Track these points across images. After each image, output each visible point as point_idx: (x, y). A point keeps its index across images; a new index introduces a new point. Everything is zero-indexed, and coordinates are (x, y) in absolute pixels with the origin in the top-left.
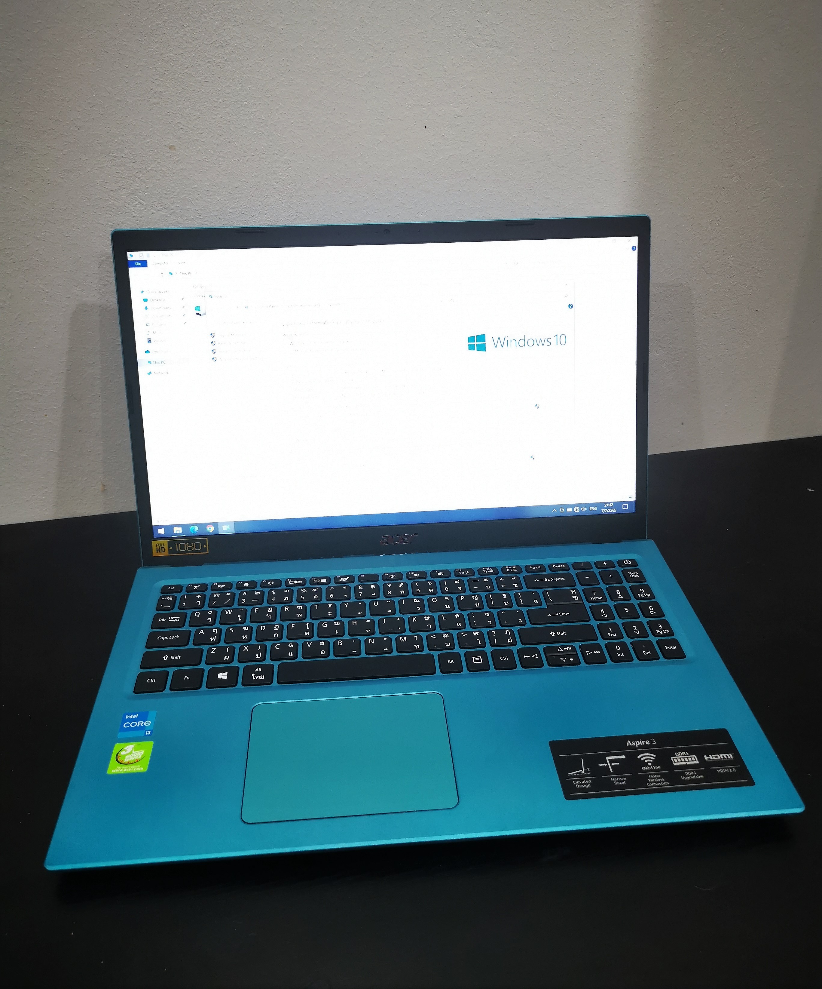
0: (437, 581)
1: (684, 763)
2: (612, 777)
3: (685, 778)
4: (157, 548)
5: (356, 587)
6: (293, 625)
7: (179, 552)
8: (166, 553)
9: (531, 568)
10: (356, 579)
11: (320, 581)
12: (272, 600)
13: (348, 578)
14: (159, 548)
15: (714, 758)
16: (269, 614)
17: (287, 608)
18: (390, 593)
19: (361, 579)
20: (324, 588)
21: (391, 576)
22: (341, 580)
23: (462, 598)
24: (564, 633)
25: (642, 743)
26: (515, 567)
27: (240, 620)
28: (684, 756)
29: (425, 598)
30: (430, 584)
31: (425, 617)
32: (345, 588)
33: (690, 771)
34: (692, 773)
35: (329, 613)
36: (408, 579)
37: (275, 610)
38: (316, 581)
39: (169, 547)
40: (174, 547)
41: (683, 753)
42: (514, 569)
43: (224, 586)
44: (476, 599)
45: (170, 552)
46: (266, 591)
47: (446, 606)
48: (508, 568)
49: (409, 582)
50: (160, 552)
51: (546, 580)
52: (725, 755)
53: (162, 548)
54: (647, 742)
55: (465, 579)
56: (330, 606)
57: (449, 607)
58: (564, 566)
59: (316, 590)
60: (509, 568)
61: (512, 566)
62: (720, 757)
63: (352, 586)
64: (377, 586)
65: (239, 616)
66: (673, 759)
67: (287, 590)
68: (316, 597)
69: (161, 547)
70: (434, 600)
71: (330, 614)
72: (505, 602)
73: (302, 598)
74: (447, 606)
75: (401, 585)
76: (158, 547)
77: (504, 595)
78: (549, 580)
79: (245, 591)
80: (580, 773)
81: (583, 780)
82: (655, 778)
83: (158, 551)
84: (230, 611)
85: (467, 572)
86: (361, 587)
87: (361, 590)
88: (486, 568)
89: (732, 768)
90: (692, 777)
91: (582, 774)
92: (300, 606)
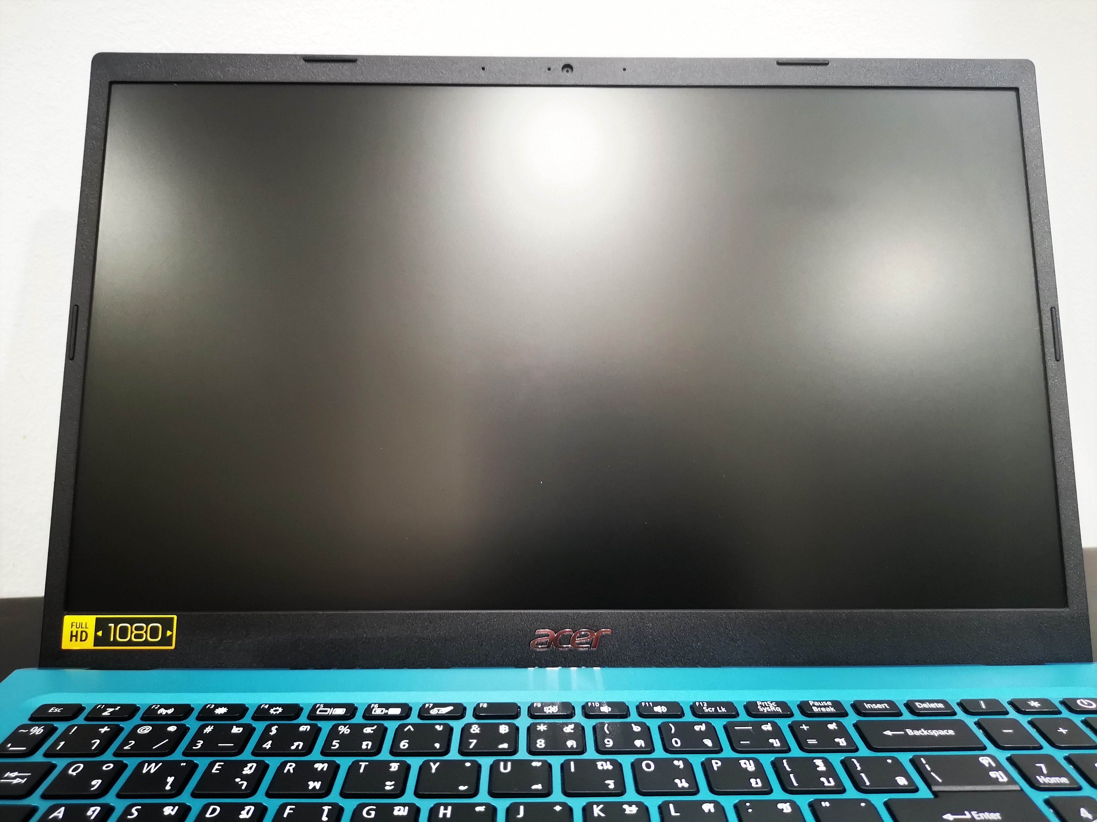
0: (654, 724)
4: (72, 632)
5: (465, 730)
6: (291, 809)
7: (116, 643)
8: (89, 645)
9: (868, 706)
10: (469, 712)
11: (386, 711)
12: (264, 746)
13: (451, 708)
14: (77, 632)
16: (244, 778)
17: (291, 766)
18: (541, 745)
19: (478, 713)
20: (392, 726)
21: (548, 708)
22: (434, 712)
23: (716, 765)
26: (829, 703)
27: (168, 788)
29: (626, 761)
30: (637, 729)
31: (625, 806)
32: (439, 728)
35: (388, 783)
36: (587, 716)
37: (262, 769)
38: (378, 711)
39: (97, 630)
40: (107, 632)
42: (828, 706)
43: (170, 711)
44: (751, 767)
45: (97, 641)
46: (260, 726)
47: (677, 781)
48: (814, 705)
49: (589, 724)
50: (76, 640)
51: (910, 732)
53: (82, 632)
55: (719, 724)
56: (394, 767)
57: (686, 785)
58: (941, 706)
59: (372, 730)
60: (816, 704)
61: (823, 701)
63: (457, 726)
64: (515, 730)
65: (170, 780)
67: (305, 727)
68: (367, 745)
69: (80, 630)
70: (648, 766)
71: (390, 786)
72: (823, 779)
73: (335, 746)
74: (681, 782)
75: (569, 729)
76: (74, 628)
77: (818, 762)
78: (917, 733)
79: (211, 725)
83: (74, 638)
84: (155, 767)
85: (721, 709)
86: (475, 729)
87: (474, 736)
88: (762, 702)
92: (323, 762)
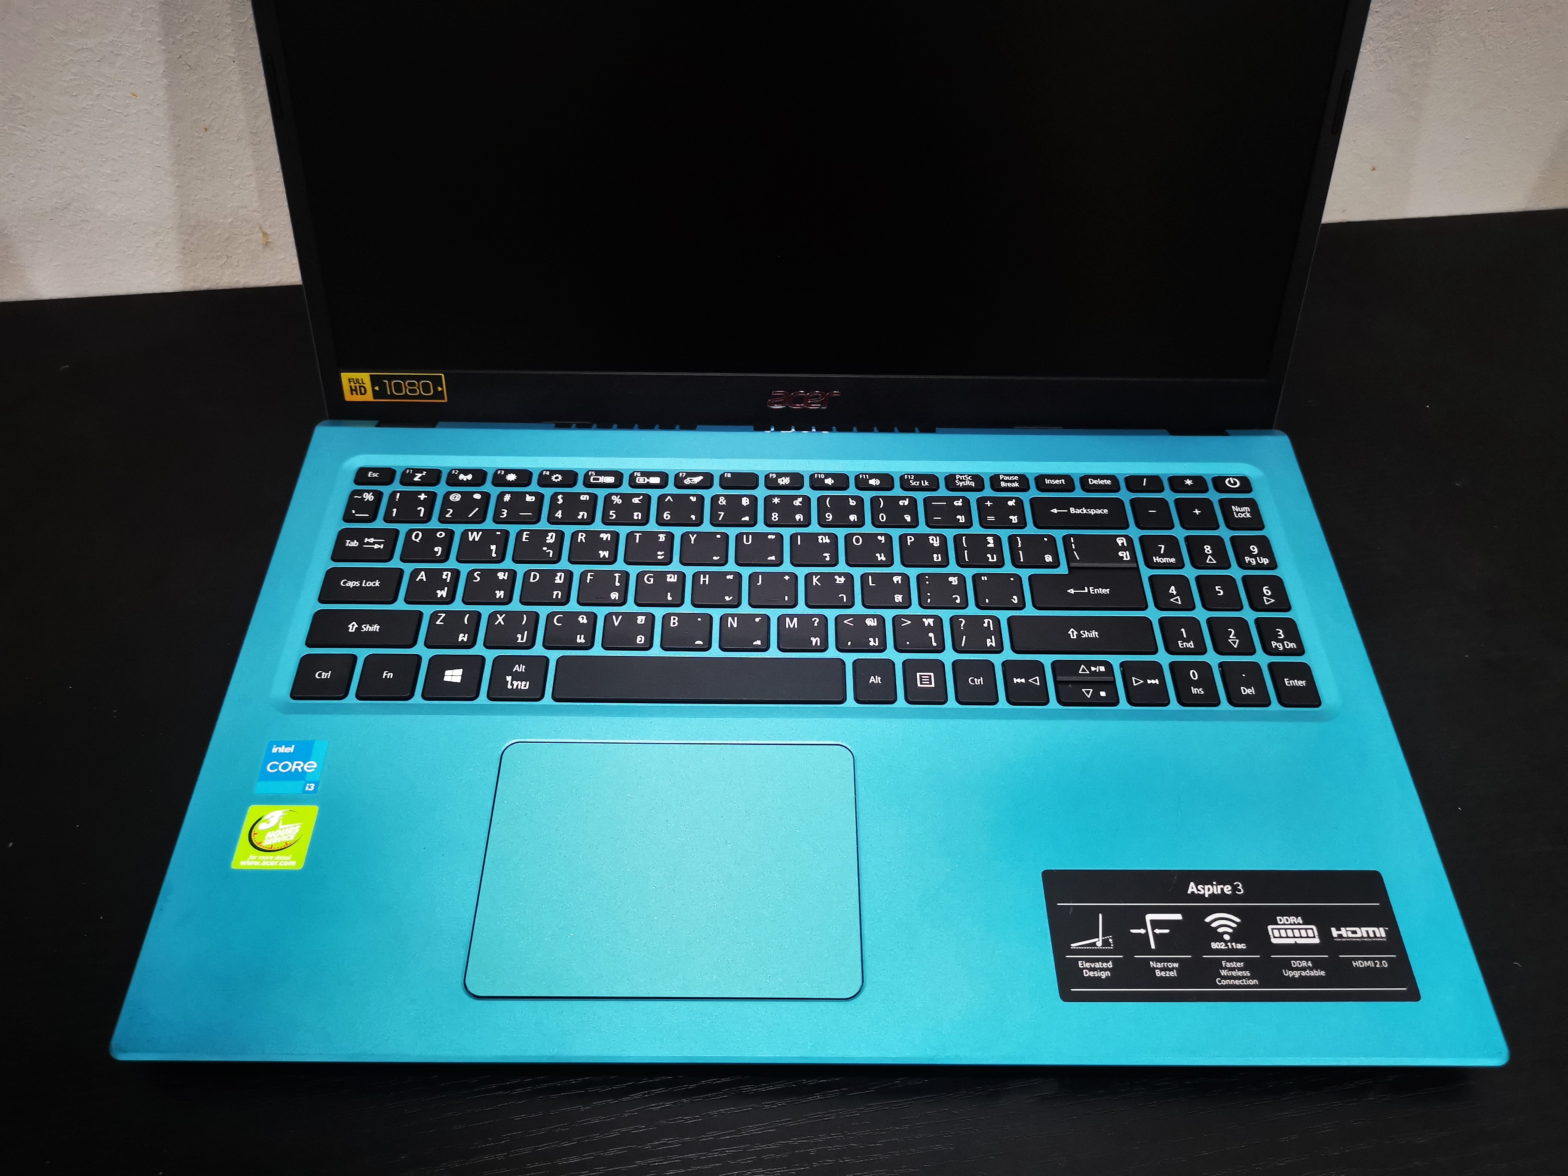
0: (867, 496)
1: (1292, 941)
2: (1153, 960)
3: (1290, 974)
4: (351, 387)
5: (715, 499)
6: (591, 576)
7: (392, 396)
8: (369, 397)
9: (1047, 481)
10: (716, 481)
11: (648, 480)
12: (556, 515)
13: (701, 478)
14: (356, 387)
15: (1350, 935)
16: (549, 546)
17: (582, 535)
18: (775, 518)
19: (726, 483)
20: (655, 494)
21: (781, 479)
22: (687, 481)
23: (910, 540)
24: (1094, 634)
25: (1216, 889)
26: (1016, 478)
27: (494, 555)
28: (1292, 925)
29: (841, 533)
30: (852, 503)
31: (836, 577)
32: (693, 499)
33: (1301, 959)
34: (1304, 964)
35: (659, 553)
36: (813, 487)
37: (560, 535)
38: (641, 480)
39: (373, 386)
40: (383, 387)
41: (1292, 919)
42: (1014, 481)
43: (470, 477)
44: (936, 544)
46: (548, 492)
47: (878, 555)
48: (1003, 480)
49: (814, 495)
50: (357, 394)
51: (1072, 510)
52: (1370, 930)
53: (360, 387)
54: (1228, 889)
55: (920, 496)
56: (662, 538)
57: (884, 559)
58: (1109, 482)
59: (639, 500)
60: (1006, 478)
61: (1011, 475)
62: (1362, 932)
63: (707, 494)
64: (754, 500)
65: (493, 547)
66: (1272, 929)
67: (585, 496)
68: (638, 516)
69: (357, 385)
70: (857, 540)
71: (661, 555)
72: (989, 556)
73: (612, 516)
74: (881, 556)
75: (797, 503)
76: (352, 384)
77: (990, 539)
78: (1079, 511)
79: (508, 493)
80: (1094, 944)
81: (1098, 960)
82: (1233, 969)
83: (354, 392)
84: (478, 535)
85: (924, 483)
86: (722, 501)
87: (722, 508)
88: (961, 475)
89: (1381, 960)
90: (1304, 974)
91: (1097, 947)
92: (606, 532)
